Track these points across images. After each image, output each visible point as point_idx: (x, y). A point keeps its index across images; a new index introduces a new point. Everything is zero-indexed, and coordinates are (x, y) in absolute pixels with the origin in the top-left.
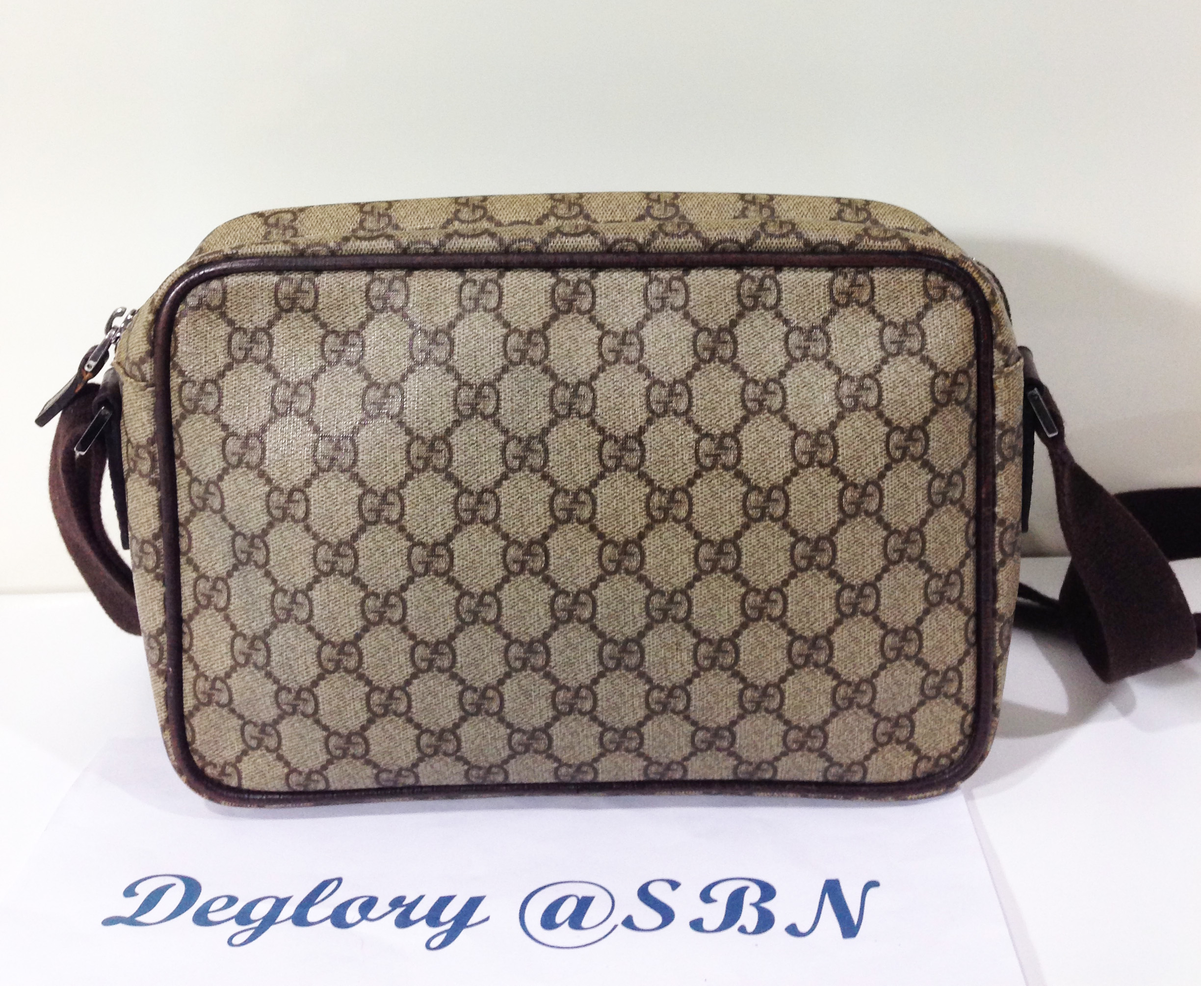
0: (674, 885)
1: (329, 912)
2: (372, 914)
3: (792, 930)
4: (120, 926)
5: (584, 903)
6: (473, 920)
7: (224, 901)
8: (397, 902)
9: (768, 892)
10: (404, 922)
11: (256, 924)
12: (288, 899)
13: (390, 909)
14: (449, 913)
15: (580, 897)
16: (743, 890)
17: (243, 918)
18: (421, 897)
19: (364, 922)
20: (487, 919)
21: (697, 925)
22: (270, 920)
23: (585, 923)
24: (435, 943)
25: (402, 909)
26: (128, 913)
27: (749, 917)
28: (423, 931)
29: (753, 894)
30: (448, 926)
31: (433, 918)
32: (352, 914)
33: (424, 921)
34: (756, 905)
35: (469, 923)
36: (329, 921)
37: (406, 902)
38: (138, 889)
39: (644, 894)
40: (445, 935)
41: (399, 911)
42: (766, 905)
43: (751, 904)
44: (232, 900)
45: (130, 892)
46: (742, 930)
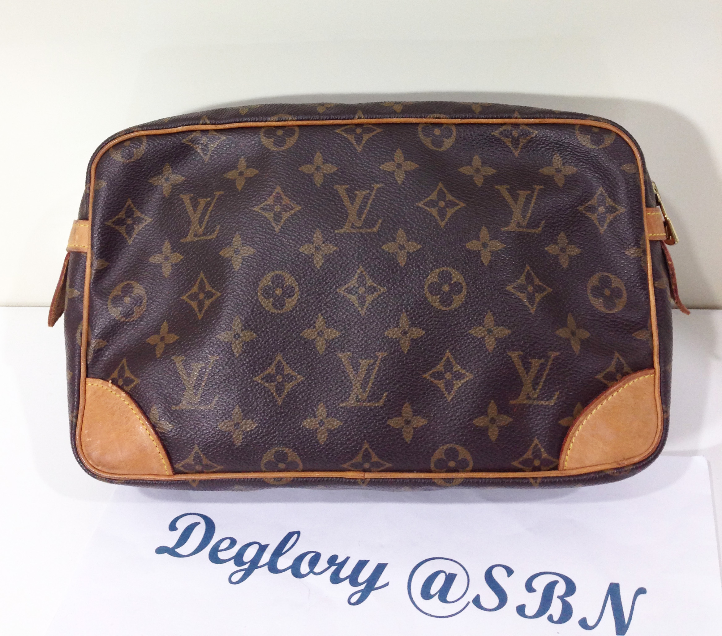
0: (510, 572)
1: (290, 563)
2: (317, 569)
3: (583, 623)
4: (166, 555)
5: (450, 578)
6: (378, 584)
7: (228, 542)
8: (332, 560)
9: (571, 588)
10: (335, 579)
11: (246, 566)
12: (266, 546)
13: (327, 566)
14: (364, 576)
15: (447, 574)
16: (555, 583)
17: (238, 559)
18: (348, 558)
19: (311, 574)
20: (387, 584)
21: (521, 610)
22: (254, 564)
23: (449, 598)
24: (354, 599)
25: (336, 567)
26: (171, 544)
27: (556, 609)
28: (346, 588)
29: (560, 589)
30: (362, 587)
31: (353, 579)
32: (304, 568)
33: (347, 581)
34: (561, 598)
35: (376, 586)
36: (290, 570)
37: (338, 561)
38: (178, 525)
39: (489, 578)
40: (360, 594)
41: (333, 568)
42: (567, 599)
43: (559, 597)
44: (233, 542)
45: (173, 527)
46: (550, 618)
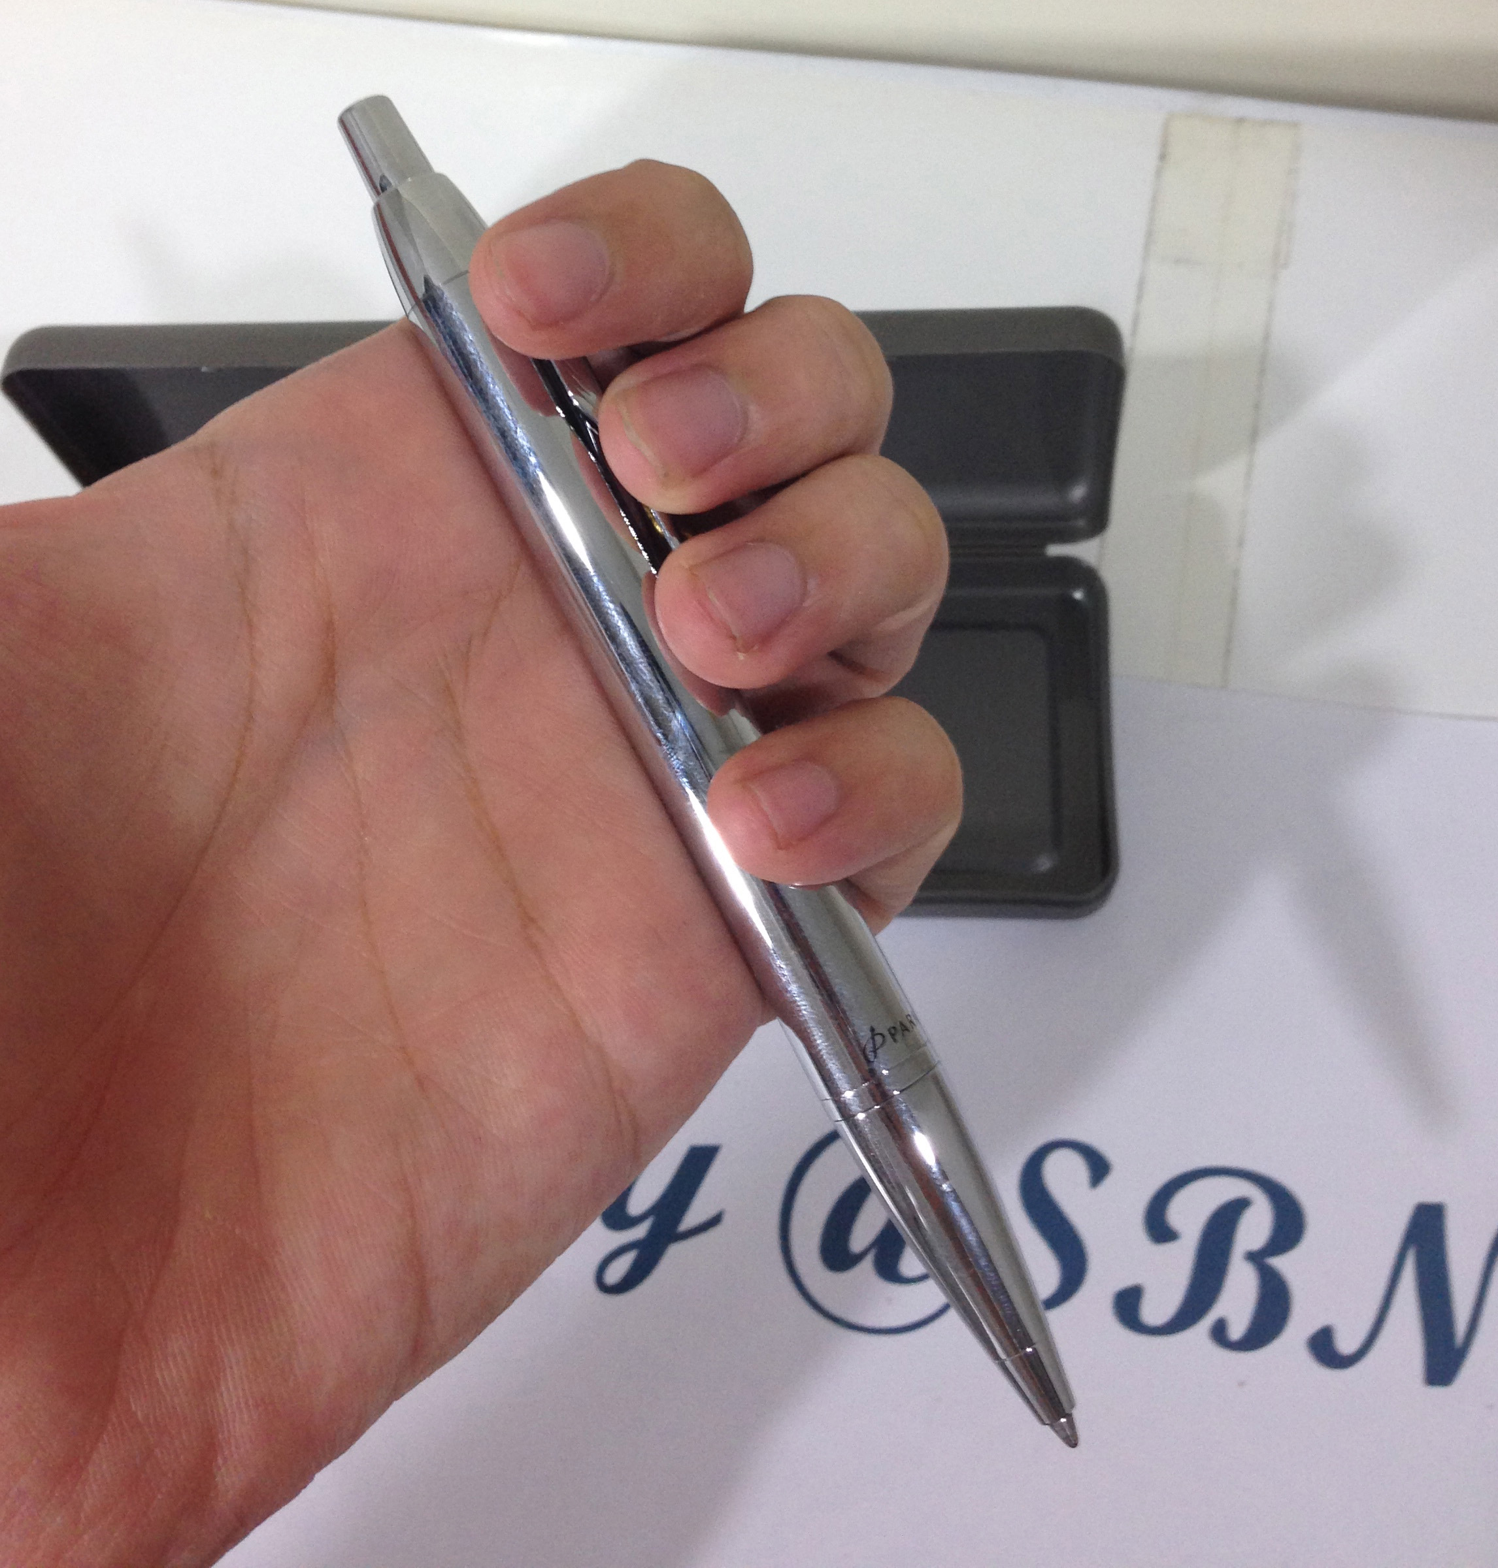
0: (1098, 1167)
3: (1323, 1346)
9: (1289, 1224)
14: (647, 1190)
16: (1238, 1206)
20: (715, 1221)
21: (1127, 1305)
24: (617, 1271)
28: (593, 1236)
29: (1258, 1224)
30: (640, 1232)
34: (1256, 1258)
35: (682, 1227)
39: (1033, 1187)
40: (633, 1254)
42: (1279, 1263)
43: (1249, 1256)
46: (1219, 1333)
